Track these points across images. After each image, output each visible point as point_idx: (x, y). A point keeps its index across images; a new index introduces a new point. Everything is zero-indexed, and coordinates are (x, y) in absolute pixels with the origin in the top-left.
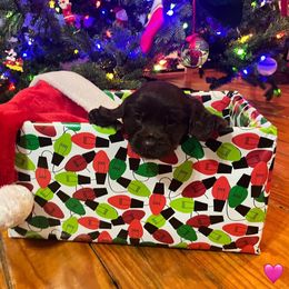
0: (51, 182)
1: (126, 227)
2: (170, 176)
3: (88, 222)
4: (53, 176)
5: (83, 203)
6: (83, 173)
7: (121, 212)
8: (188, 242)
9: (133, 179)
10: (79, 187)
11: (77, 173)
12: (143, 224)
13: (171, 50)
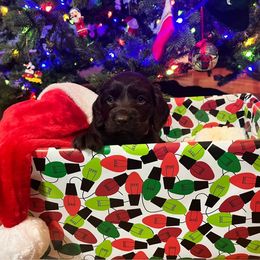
0: (81, 208)
1: (162, 245)
2: (207, 191)
3: (123, 244)
4: (83, 202)
5: (116, 225)
6: (116, 196)
7: (156, 231)
8: (226, 254)
9: (168, 198)
10: (112, 210)
11: (109, 197)
12: (180, 241)
13: (182, 55)
